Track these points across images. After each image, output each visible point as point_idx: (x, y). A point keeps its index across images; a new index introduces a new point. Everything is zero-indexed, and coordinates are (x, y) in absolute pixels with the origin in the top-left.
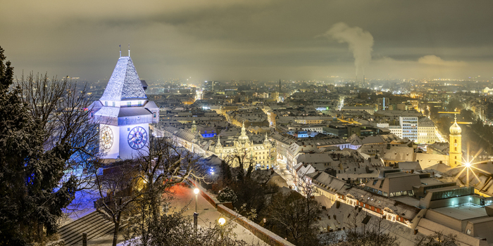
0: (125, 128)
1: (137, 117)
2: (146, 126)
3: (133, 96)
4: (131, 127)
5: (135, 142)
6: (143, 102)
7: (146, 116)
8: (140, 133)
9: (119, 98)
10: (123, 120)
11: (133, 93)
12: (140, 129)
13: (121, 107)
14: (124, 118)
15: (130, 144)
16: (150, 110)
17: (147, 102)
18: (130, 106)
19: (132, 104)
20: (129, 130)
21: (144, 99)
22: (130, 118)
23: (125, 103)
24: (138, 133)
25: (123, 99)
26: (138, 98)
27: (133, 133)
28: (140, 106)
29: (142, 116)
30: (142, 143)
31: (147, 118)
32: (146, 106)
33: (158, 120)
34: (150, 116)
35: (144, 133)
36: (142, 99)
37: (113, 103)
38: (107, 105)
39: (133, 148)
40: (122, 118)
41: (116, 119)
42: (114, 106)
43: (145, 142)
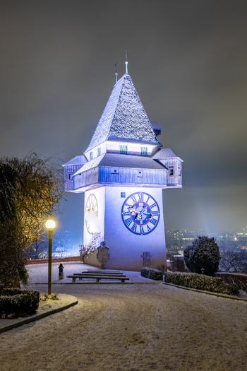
0: (116, 190)
1: (135, 171)
2: (157, 193)
3: (131, 136)
4: (128, 190)
6: (150, 148)
7: (153, 171)
8: (145, 205)
9: (105, 137)
10: (109, 174)
11: (132, 132)
12: (146, 197)
13: (108, 152)
14: (112, 169)
15: (126, 223)
16: (164, 162)
17: (159, 149)
18: (126, 153)
19: (129, 150)
20: (123, 195)
21: (153, 144)
22: (126, 171)
23: (116, 146)
24: (141, 204)
25: (111, 139)
26: (140, 141)
27: (130, 202)
28: (144, 155)
29: (147, 171)
30: (151, 225)
31: (157, 177)
32: (156, 157)
33: (177, 181)
34: (162, 173)
35: (153, 206)
36: (149, 143)
37: (99, 150)
38: (91, 159)
39: (133, 231)
40: (106, 169)
41: (97, 170)
42: (99, 155)
43: (156, 223)
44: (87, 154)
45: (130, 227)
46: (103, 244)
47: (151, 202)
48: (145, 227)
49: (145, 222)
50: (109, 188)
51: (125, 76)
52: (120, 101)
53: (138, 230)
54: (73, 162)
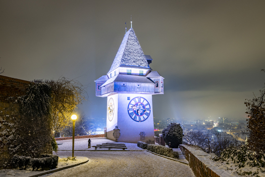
0: (124, 96)
1: (136, 84)
2: (149, 97)
3: (134, 64)
4: (132, 96)
5: (136, 113)
6: (145, 71)
7: (147, 85)
8: (142, 104)
9: (118, 65)
10: (120, 86)
11: (134, 62)
12: (142, 100)
13: (120, 73)
14: (122, 84)
15: (130, 115)
16: (153, 79)
17: (150, 72)
18: (130, 74)
19: (132, 72)
20: (129, 99)
21: (146, 68)
22: (128, 84)
24: (139, 104)
25: (122, 66)
26: (139, 67)
27: (133, 103)
28: (141, 75)
29: (143, 85)
30: (145, 116)
31: (148, 88)
32: (148, 76)
33: (161, 90)
34: (152, 85)
35: (147, 105)
36: (144, 68)
37: (115, 72)
38: (111, 77)
39: (134, 119)
40: (119, 83)
41: (113, 84)
42: (115, 75)
43: (148, 115)
44: (109, 75)
45: (133, 117)
46: (117, 127)
47: (145, 103)
48: (142, 117)
49: (142, 114)
50: (120, 94)
51: (130, 30)
52: (127, 44)
53: (138, 119)
54: (101, 79)
